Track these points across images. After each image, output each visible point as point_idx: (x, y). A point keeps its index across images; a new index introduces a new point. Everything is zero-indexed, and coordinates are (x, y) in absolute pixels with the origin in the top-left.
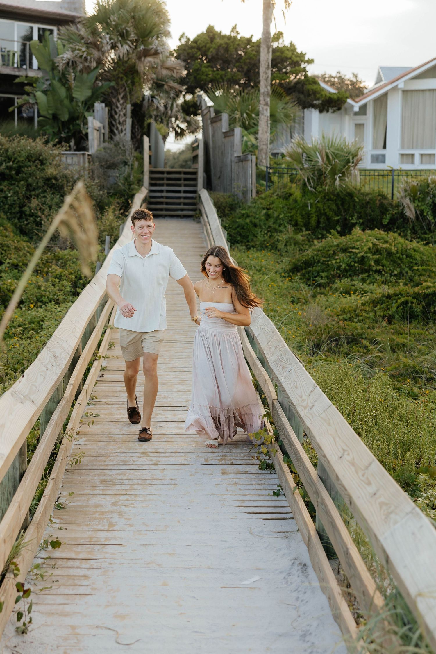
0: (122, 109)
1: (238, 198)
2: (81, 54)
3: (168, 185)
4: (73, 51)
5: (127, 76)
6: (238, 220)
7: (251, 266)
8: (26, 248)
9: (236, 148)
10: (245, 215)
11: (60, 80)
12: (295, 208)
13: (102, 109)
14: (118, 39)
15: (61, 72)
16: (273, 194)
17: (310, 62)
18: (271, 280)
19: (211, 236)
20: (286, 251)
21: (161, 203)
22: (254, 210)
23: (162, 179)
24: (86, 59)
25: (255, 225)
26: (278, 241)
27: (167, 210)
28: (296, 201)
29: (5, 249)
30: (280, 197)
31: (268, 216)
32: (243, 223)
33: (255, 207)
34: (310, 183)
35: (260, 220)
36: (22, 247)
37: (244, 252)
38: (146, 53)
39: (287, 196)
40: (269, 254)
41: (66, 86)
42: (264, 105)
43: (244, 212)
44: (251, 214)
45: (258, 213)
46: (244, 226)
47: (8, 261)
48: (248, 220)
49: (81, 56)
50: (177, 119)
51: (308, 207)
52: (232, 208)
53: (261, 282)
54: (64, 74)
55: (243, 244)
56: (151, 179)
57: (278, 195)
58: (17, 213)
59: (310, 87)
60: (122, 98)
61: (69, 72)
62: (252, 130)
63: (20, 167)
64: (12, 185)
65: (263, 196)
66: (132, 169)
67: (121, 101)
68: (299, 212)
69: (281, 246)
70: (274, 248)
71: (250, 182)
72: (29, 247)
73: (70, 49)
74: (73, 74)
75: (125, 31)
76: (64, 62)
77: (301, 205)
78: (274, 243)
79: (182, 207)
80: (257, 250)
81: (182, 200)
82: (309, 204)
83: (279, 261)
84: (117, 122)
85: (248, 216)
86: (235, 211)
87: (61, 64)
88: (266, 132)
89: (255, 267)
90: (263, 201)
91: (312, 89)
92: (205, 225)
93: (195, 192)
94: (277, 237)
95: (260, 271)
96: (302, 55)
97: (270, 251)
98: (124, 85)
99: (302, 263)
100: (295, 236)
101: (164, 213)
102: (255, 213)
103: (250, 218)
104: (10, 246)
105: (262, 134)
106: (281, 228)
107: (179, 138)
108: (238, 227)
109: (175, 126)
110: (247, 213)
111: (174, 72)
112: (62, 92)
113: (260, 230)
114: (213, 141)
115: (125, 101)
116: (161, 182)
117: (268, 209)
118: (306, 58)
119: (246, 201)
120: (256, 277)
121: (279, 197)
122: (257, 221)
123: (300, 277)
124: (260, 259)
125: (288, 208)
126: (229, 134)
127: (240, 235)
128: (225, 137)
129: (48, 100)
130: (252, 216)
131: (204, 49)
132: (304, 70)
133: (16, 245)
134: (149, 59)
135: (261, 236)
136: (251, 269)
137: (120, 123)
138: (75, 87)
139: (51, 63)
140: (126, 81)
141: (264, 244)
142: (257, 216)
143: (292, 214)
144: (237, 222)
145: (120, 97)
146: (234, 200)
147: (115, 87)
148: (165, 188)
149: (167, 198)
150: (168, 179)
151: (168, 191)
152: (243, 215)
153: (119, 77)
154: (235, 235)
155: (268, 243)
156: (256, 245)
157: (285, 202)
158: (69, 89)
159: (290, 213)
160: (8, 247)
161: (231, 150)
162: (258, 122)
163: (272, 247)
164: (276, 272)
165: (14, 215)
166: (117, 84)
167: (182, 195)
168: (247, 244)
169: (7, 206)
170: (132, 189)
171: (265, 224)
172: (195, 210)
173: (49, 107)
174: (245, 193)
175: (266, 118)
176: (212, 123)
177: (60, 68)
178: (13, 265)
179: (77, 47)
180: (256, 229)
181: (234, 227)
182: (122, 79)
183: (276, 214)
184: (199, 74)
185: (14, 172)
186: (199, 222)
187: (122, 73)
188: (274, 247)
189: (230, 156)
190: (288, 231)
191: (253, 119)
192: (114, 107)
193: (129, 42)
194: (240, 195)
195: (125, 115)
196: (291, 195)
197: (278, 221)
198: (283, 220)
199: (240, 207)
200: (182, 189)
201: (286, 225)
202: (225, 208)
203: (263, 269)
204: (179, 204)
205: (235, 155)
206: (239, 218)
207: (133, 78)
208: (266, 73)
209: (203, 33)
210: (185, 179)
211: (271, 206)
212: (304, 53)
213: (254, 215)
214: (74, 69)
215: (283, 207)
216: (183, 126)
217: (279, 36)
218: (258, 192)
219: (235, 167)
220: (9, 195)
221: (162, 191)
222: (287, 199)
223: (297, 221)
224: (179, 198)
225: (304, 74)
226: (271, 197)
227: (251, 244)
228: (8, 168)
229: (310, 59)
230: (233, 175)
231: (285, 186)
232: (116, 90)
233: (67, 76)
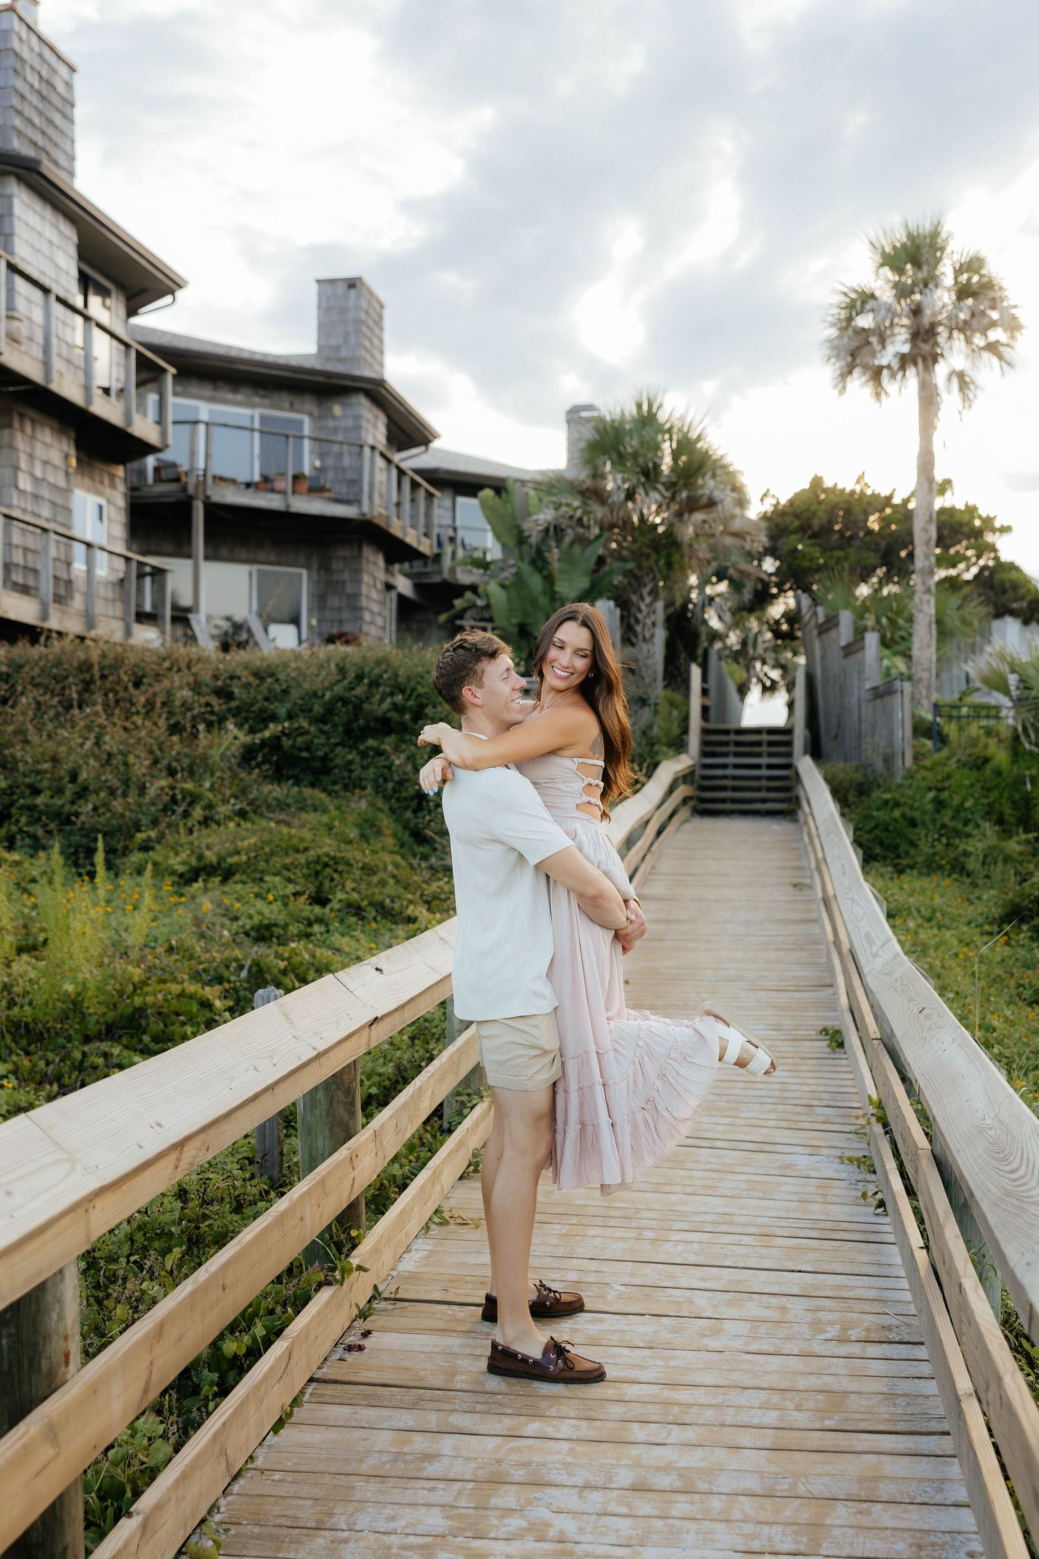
0: (648, 614)
1: (874, 771)
2: (571, 513)
3: (737, 755)
4: (557, 509)
5: (657, 553)
6: (875, 813)
7: (909, 909)
8: (390, 868)
9: (868, 673)
10: (891, 804)
11: (533, 562)
12: (997, 786)
13: (610, 611)
14: (638, 480)
15: (534, 549)
16: (948, 758)
17: (1005, 530)
18: (960, 941)
19: (816, 841)
20: (987, 877)
21: (724, 788)
22: (910, 792)
23: (726, 744)
24: (580, 522)
25: (913, 823)
26: (966, 854)
27: (734, 801)
28: (998, 773)
29: (340, 868)
30: (964, 765)
31: (939, 804)
32: (886, 818)
33: (910, 786)
34: (1028, 736)
35: (924, 812)
36: (381, 866)
37: (892, 879)
38: (692, 505)
39: (980, 763)
40: (947, 882)
41: (545, 573)
42: (924, 593)
43: (887, 796)
44: (902, 800)
45: (918, 797)
46: (888, 825)
47: (340, 895)
48: (897, 813)
49: (571, 517)
50: (764, 663)
51: (1025, 783)
52: (863, 790)
53: (937, 948)
54: (539, 552)
55: (888, 862)
56: (705, 743)
57: (959, 761)
58: (412, 799)
59: (1006, 576)
60: (650, 594)
61: (550, 546)
62: (899, 648)
63: (422, 706)
64: (404, 742)
65: (928, 763)
66: (656, 712)
67: (648, 599)
68: (1006, 794)
69: (972, 864)
70: (957, 870)
71: (900, 735)
72: (396, 866)
73: (551, 506)
74: (556, 551)
75: (651, 465)
76: (540, 528)
77: (1010, 780)
78: (956, 859)
79: (763, 794)
80: (920, 874)
81: (764, 783)
82: (1028, 780)
83: (971, 897)
84: (640, 637)
85: (897, 804)
86: (869, 796)
87: (534, 533)
88: (929, 646)
89: (919, 911)
90: (929, 775)
91: (1011, 581)
92: (806, 823)
93: (788, 766)
94: (962, 847)
95: (929, 920)
96: (988, 522)
97: (949, 875)
98: (652, 570)
99: (1031, 902)
100: (1004, 844)
101: (728, 806)
102: (913, 799)
103: (901, 809)
104: (352, 862)
105: (920, 649)
106: (969, 829)
107: (768, 694)
108: (876, 827)
109: (761, 675)
110: (894, 798)
111: (745, 540)
112: (535, 582)
113: (923, 832)
114: (823, 669)
115: (655, 599)
116: (723, 749)
117: (939, 790)
118: (997, 524)
119: (891, 775)
120: (923, 935)
121: (962, 765)
122: (917, 814)
123: (1029, 934)
124: (928, 892)
125: (983, 788)
126: (853, 649)
127: (881, 843)
128: (846, 656)
129: (509, 600)
130: (905, 803)
131: (805, 515)
132: (993, 549)
133: (366, 860)
134: (698, 516)
135: (926, 844)
136: (910, 914)
137: (645, 640)
138: (561, 572)
139: (515, 531)
140: (657, 562)
141: (934, 861)
142: (917, 804)
143: (991, 799)
144: (872, 817)
145: (645, 591)
146: (866, 776)
147: (636, 572)
148: (731, 760)
149: (735, 778)
150: (738, 744)
151: (736, 766)
152: (886, 802)
153: (642, 554)
154: (870, 845)
155: (942, 859)
156: (916, 863)
157: (975, 774)
158: (549, 580)
159: (987, 797)
160: (348, 864)
161: (859, 678)
162: (910, 635)
163: (953, 869)
164: (969, 923)
165: (404, 804)
166: (640, 567)
167: (764, 772)
168: (896, 861)
169: (390, 785)
170: (656, 753)
171: (934, 821)
172: (789, 800)
173: (512, 611)
174: (888, 760)
175: (927, 618)
176: (820, 634)
177: (533, 540)
178: (349, 905)
179: (564, 501)
180: (917, 830)
181: (867, 828)
182: (648, 557)
183: (956, 800)
184: (796, 558)
185: (407, 717)
186: (796, 821)
187: (648, 546)
188: (958, 868)
189: (856, 690)
190: (984, 835)
191: (900, 629)
192: (633, 610)
193: (660, 487)
194: (879, 765)
195: (654, 624)
196: (986, 760)
197: (963, 815)
198: (972, 813)
199: (879, 786)
200: (764, 761)
201: (980, 822)
202: (848, 791)
203: (938, 915)
204: (758, 789)
205: (868, 686)
206: (878, 809)
207: (669, 556)
208: (925, 530)
209: (804, 490)
210: (770, 744)
211: (946, 784)
212: (992, 515)
213: (910, 802)
214: (559, 541)
215: (971, 786)
216: (775, 674)
217: (945, 486)
218: (916, 758)
219: (867, 711)
220: (397, 762)
221: (725, 766)
222: (979, 769)
223: (1001, 814)
224: (759, 778)
225: (992, 555)
226: (945, 764)
227: (905, 862)
228: (395, 707)
229: (1005, 524)
230: (863, 727)
231: (974, 742)
232: (638, 579)
233: (546, 554)
